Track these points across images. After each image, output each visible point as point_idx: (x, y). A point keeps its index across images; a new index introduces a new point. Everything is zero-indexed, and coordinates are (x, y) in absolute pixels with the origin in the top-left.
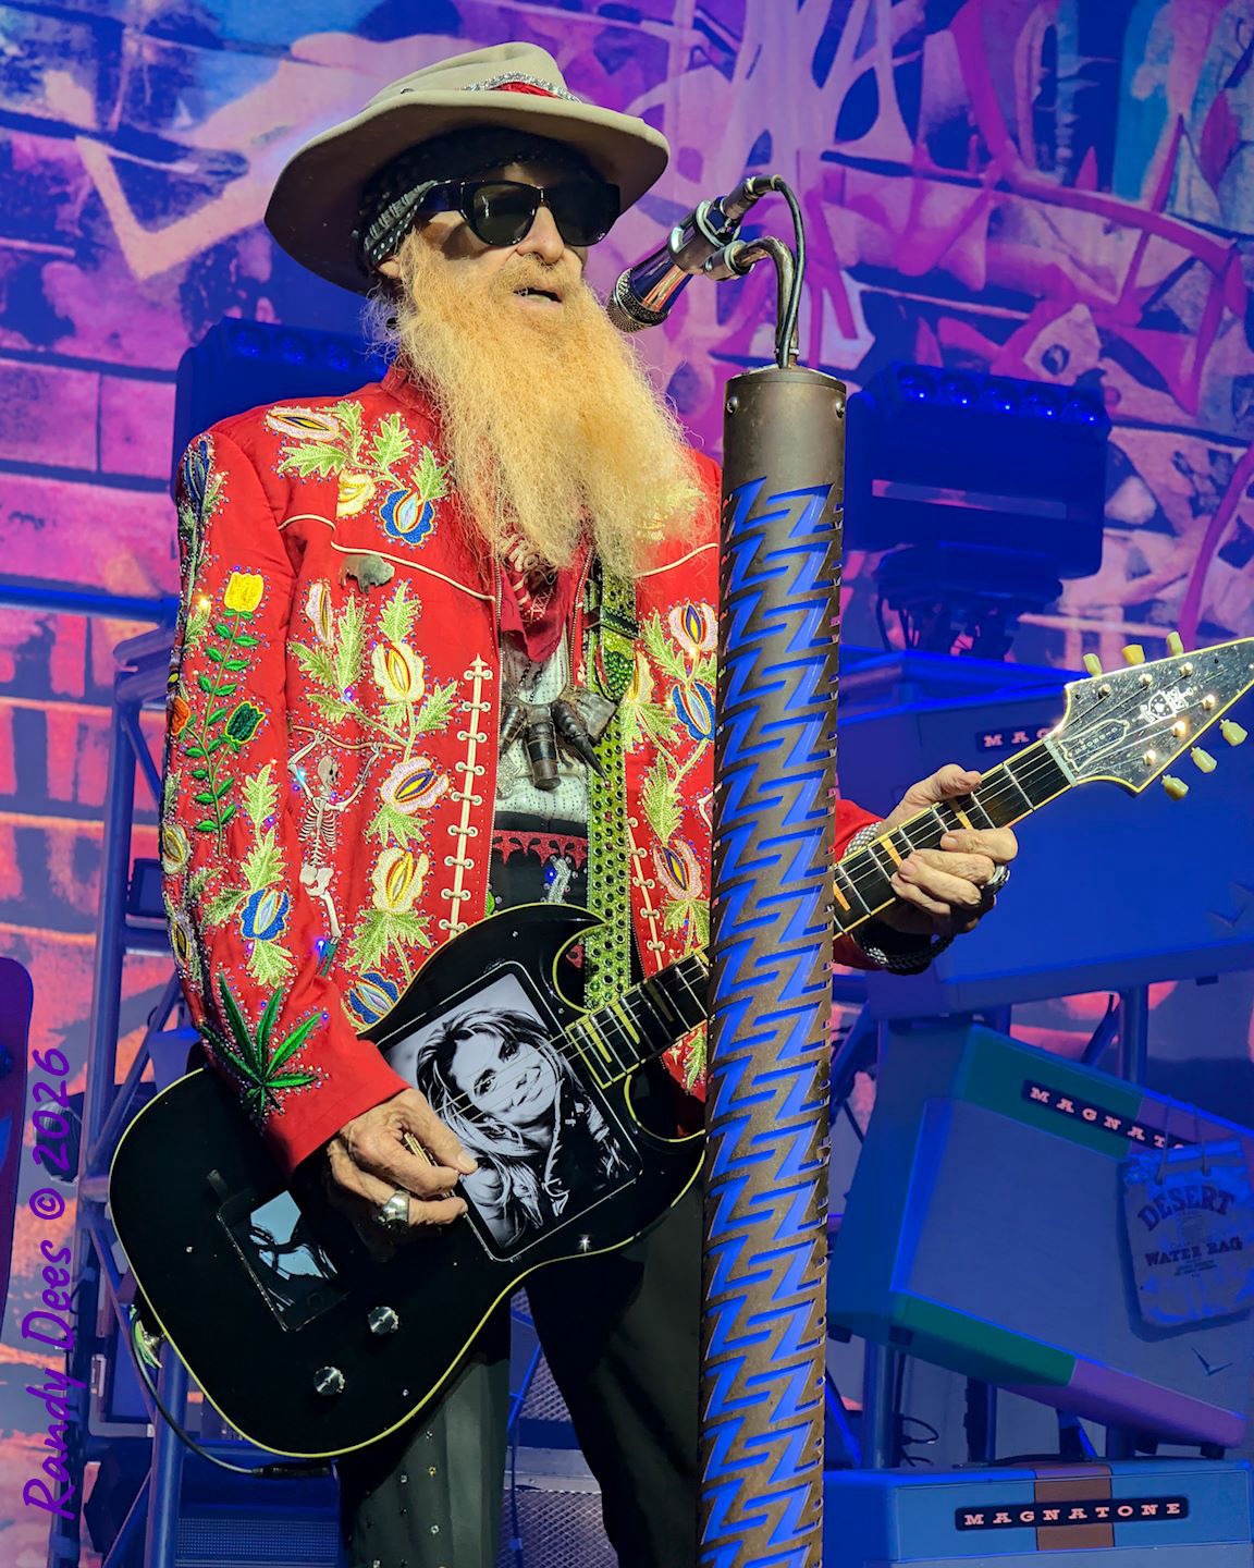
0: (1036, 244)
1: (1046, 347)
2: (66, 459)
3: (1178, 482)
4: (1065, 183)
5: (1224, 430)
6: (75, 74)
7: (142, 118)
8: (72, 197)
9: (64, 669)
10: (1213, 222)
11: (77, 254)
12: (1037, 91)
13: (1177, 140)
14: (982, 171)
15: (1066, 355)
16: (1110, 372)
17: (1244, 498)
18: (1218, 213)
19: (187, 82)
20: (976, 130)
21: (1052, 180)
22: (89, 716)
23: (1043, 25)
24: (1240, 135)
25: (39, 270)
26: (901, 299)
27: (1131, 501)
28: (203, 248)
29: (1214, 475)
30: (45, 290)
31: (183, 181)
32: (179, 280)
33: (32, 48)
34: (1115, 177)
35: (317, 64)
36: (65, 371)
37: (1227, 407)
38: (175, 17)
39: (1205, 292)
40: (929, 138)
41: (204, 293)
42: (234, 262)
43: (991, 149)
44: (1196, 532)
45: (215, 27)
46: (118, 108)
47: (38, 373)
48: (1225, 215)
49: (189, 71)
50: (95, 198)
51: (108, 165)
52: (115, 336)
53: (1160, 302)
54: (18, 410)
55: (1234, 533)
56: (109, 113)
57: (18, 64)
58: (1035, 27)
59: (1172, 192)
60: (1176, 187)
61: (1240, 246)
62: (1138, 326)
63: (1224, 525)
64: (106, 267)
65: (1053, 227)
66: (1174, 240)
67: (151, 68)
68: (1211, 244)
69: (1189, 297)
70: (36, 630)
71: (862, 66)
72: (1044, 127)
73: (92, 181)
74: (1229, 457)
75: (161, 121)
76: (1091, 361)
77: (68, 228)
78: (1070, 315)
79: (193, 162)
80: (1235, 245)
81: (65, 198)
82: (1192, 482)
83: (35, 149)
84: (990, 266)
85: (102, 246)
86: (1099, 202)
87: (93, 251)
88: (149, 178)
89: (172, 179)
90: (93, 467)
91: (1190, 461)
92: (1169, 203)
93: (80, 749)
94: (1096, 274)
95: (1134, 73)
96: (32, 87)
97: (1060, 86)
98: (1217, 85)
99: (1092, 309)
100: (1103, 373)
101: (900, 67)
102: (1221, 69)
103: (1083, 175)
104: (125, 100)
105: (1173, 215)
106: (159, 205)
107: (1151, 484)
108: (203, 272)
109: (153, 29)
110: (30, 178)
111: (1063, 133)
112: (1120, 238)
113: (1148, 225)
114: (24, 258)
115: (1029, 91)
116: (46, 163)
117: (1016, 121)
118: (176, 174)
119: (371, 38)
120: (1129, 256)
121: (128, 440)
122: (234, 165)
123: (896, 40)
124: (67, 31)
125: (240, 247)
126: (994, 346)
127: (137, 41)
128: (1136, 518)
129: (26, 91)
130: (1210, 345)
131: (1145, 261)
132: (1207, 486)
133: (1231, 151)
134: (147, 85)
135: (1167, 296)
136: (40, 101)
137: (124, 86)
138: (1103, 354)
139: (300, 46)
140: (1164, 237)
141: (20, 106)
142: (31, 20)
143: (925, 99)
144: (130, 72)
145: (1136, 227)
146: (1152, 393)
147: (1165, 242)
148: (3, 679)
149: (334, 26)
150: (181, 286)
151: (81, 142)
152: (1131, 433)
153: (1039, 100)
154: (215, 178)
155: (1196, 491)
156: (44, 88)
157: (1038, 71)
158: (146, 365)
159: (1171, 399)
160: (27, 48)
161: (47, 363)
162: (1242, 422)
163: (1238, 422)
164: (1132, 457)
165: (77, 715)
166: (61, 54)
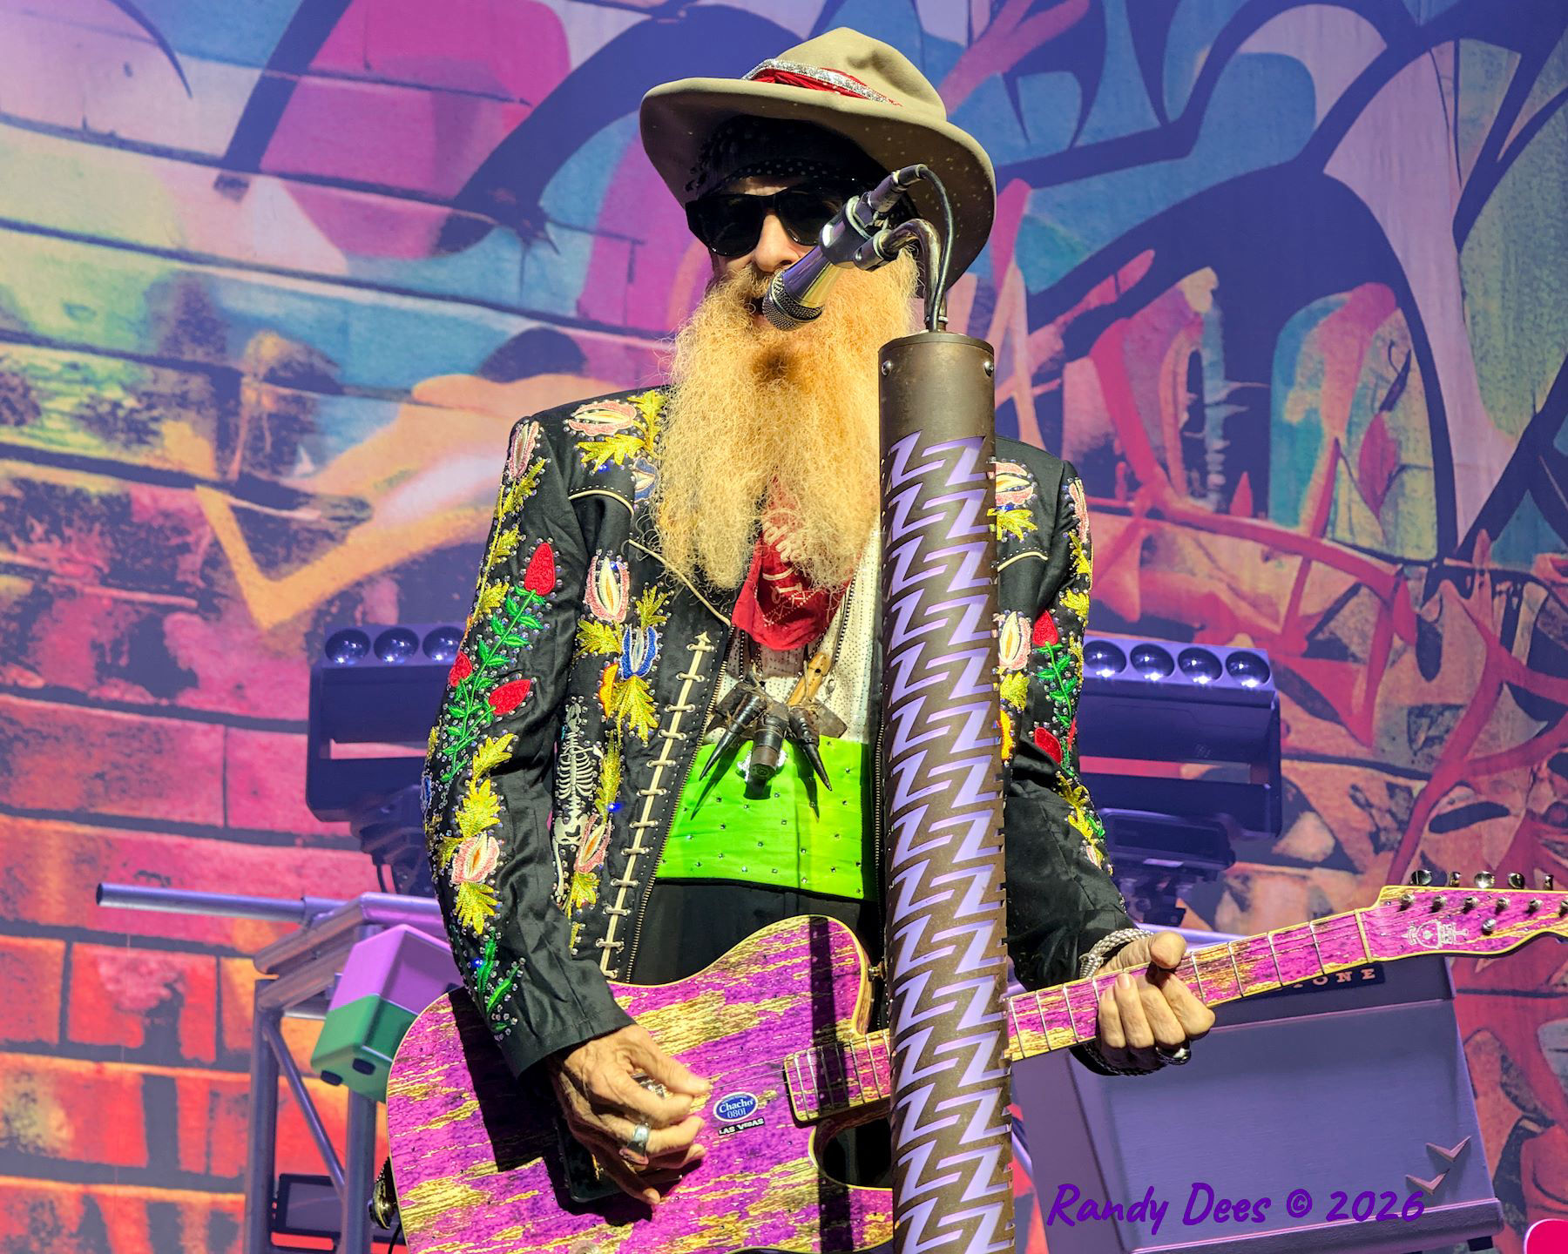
0: (1194, 574)
3: (1355, 814)
4: (1218, 511)
5: (1402, 763)
6: (194, 424)
7: (263, 466)
8: (193, 548)
9: (193, 1032)
10: (1376, 547)
11: (199, 606)
12: (1184, 417)
13: (1334, 464)
14: (1129, 499)
17: (1426, 832)
18: (1380, 538)
19: (307, 429)
20: (1122, 458)
21: (1206, 506)
22: (221, 1083)
23: (1187, 351)
24: (1399, 458)
25: (160, 622)
27: (1308, 837)
28: (328, 596)
29: (1394, 809)
30: (167, 642)
31: (307, 528)
32: (304, 629)
33: (150, 399)
34: (1273, 502)
35: (440, 407)
36: (190, 724)
37: (1403, 739)
38: (295, 365)
39: (1373, 618)
42: (360, 608)
43: (1139, 476)
44: (1379, 866)
45: (334, 373)
46: (238, 456)
47: (161, 726)
48: (1389, 542)
49: (310, 418)
50: (215, 549)
51: (231, 515)
52: (239, 687)
53: (1326, 629)
54: (141, 766)
56: (229, 462)
57: (137, 416)
58: (1178, 353)
59: (1332, 516)
60: (1336, 513)
61: (1406, 571)
62: (1304, 655)
63: (1408, 862)
64: (229, 617)
65: (1209, 555)
66: (1337, 567)
67: (270, 416)
68: (1376, 570)
69: (1355, 623)
70: (164, 992)
71: (1002, 397)
72: (1193, 454)
73: (213, 531)
74: (1409, 790)
75: (281, 468)
77: (190, 578)
79: (315, 508)
80: (1402, 569)
81: (185, 549)
82: (1372, 816)
83: (155, 499)
84: (1144, 595)
85: (224, 596)
86: (1256, 528)
87: (216, 601)
88: (271, 526)
89: (294, 526)
90: (220, 822)
91: (1368, 794)
92: (1329, 528)
93: (212, 1118)
94: (1255, 602)
95: (1285, 398)
96: (150, 438)
97: (1209, 412)
98: (1372, 405)
99: (1255, 637)
101: (1041, 395)
102: (1375, 392)
103: (1237, 500)
104: (245, 448)
105: (1334, 540)
106: (282, 552)
107: (1328, 821)
108: (329, 619)
109: (272, 378)
110: (150, 529)
111: (1214, 459)
112: (1280, 565)
113: (1309, 550)
114: (145, 611)
115: (1176, 417)
116: (166, 515)
117: (1164, 448)
118: (299, 521)
119: (495, 380)
120: (1291, 584)
121: (255, 793)
122: (357, 510)
123: (1034, 369)
124: (186, 382)
125: (365, 593)
127: (256, 389)
128: (1314, 855)
129: (141, 441)
130: (1381, 674)
131: (1307, 588)
132: (1387, 821)
133: (1390, 475)
134: (267, 434)
135: (1332, 624)
136: (158, 452)
137: (244, 434)
139: (419, 388)
140: (1327, 563)
141: (138, 457)
142: (148, 372)
143: (1069, 427)
144: (249, 422)
145: (1296, 553)
146: (1323, 725)
147: (1328, 569)
148: (131, 1045)
149: (456, 369)
150: (306, 635)
151: (201, 492)
152: (1303, 766)
153: (1187, 426)
154: (338, 524)
155: (1377, 826)
156: (163, 439)
157: (1184, 397)
158: (271, 716)
159: (1343, 731)
160: (145, 400)
161: (170, 716)
162: (1419, 754)
163: (1415, 754)
164: (1306, 790)
165: (209, 1082)
166: (180, 405)
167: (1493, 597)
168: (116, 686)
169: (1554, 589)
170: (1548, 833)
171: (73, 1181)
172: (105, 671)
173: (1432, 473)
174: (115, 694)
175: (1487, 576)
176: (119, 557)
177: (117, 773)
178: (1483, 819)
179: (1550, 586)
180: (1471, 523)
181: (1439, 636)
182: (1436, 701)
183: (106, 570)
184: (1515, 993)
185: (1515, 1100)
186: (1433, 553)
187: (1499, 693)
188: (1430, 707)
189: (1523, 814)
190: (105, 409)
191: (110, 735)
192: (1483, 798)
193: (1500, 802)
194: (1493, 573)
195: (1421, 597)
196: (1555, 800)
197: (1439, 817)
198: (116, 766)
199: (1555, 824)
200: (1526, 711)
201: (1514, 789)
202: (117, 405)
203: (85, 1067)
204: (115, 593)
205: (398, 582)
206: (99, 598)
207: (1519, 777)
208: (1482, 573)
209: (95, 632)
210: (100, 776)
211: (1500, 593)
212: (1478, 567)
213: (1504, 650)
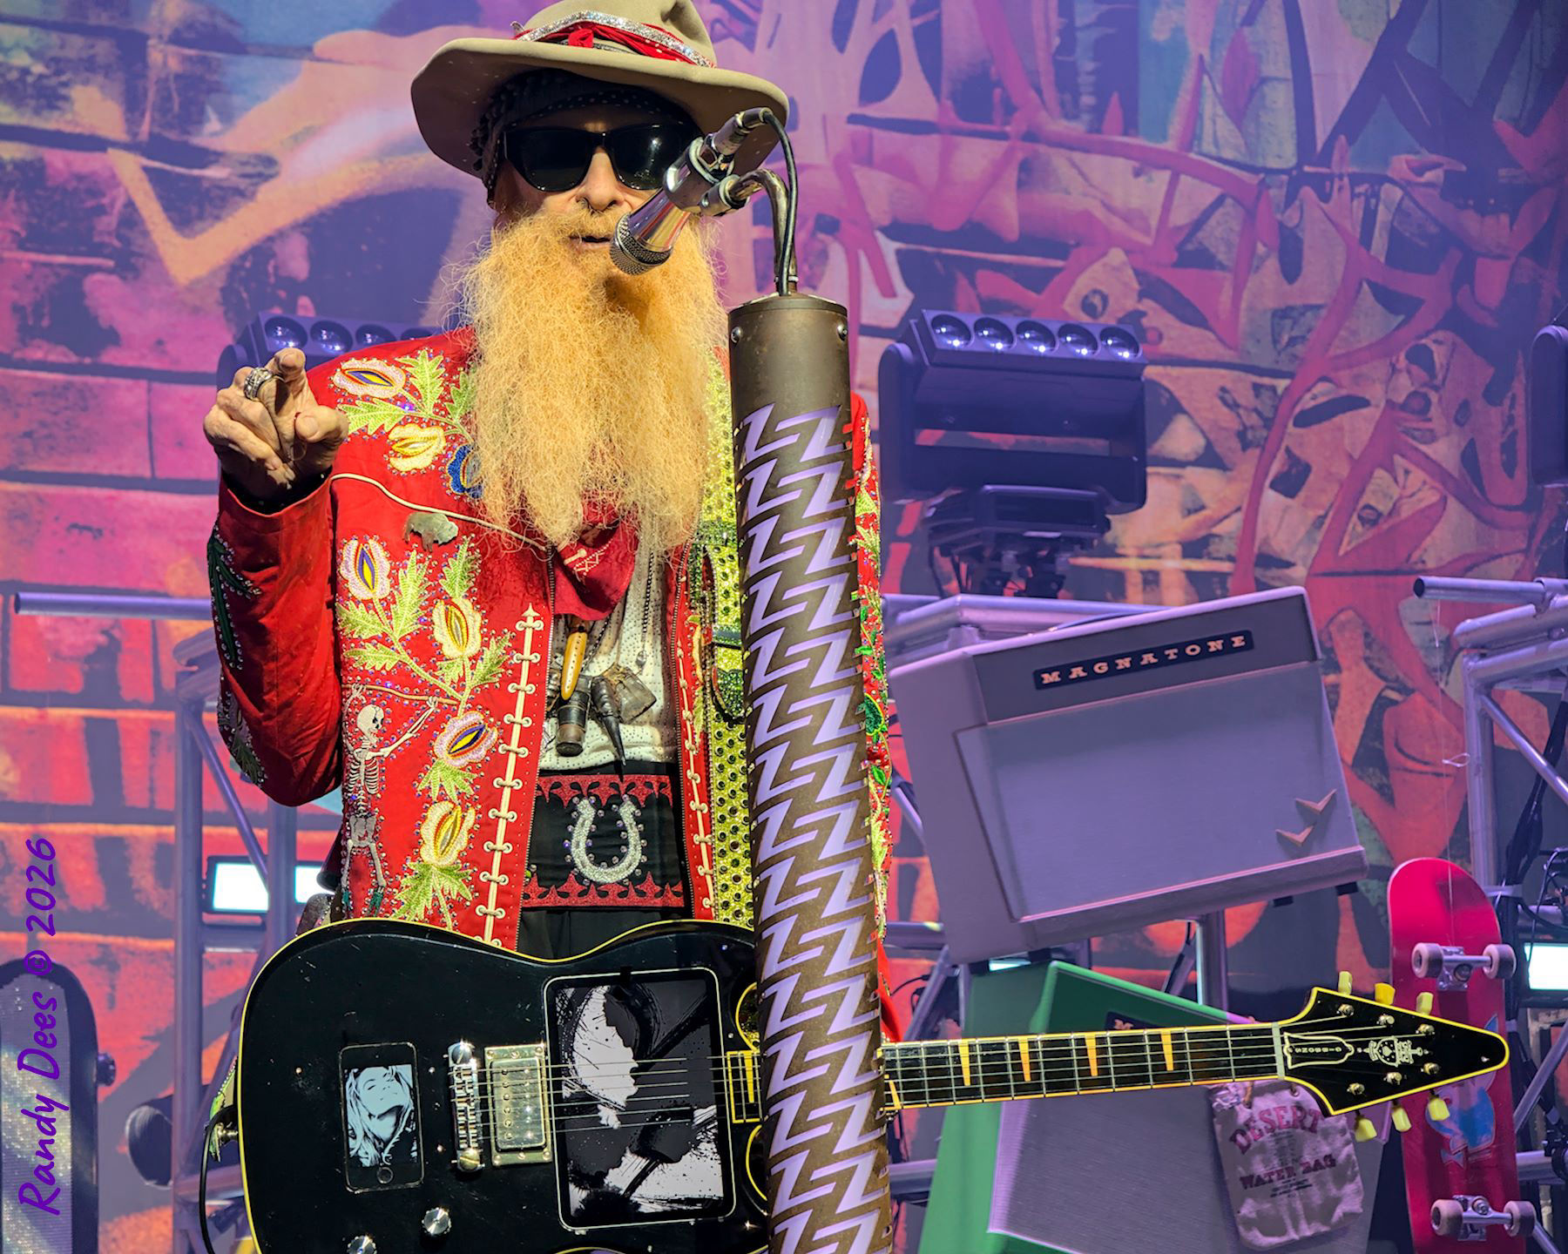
0: (1068, 193)
1: (1084, 293)
2: (120, 467)
3: (1225, 416)
4: (1090, 131)
5: (1267, 363)
6: (102, 88)
7: (170, 126)
8: (108, 209)
9: (132, 675)
10: (1239, 158)
11: (117, 264)
12: (1056, 41)
13: (1199, 81)
14: (1007, 123)
15: (1105, 299)
16: (1150, 313)
17: (1291, 428)
18: (1243, 149)
19: (215, 88)
20: (999, 83)
21: (1077, 128)
22: (157, 721)
24: (1260, 70)
25: (79, 283)
26: (939, 256)
27: (1181, 438)
28: (241, 251)
29: (1259, 407)
30: (87, 302)
31: (217, 185)
32: (219, 284)
33: (58, 65)
34: (1142, 121)
35: (340, 62)
36: (113, 381)
37: (1268, 340)
38: (198, 26)
39: (1237, 228)
40: (953, 96)
41: (245, 295)
42: (272, 263)
43: (1015, 101)
44: (1247, 465)
45: (237, 33)
46: (148, 118)
47: (86, 384)
48: (1251, 153)
49: (216, 77)
50: (130, 209)
51: (143, 175)
52: (160, 343)
53: (1195, 240)
54: (67, 423)
55: (1283, 465)
56: (139, 123)
57: (45, 82)
59: (1198, 131)
60: (1202, 127)
61: (1268, 180)
62: (1175, 265)
63: (1274, 457)
64: (147, 275)
65: (1082, 173)
66: (1203, 179)
67: (178, 77)
68: (1240, 181)
69: (1221, 233)
70: (102, 639)
71: (881, 29)
72: (1066, 79)
73: (126, 191)
74: (1273, 389)
75: (191, 128)
76: (1131, 304)
77: (106, 239)
78: (1105, 260)
79: (224, 166)
80: (1264, 179)
81: (101, 211)
82: (1239, 416)
83: (68, 163)
84: (1022, 216)
85: (141, 255)
86: (1127, 145)
87: (133, 260)
88: (183, 185)
90: (147, 474)
91: (1236, 396)
92: (1196, 142)
93: (154, 756)
94: (1128, 217)
95: (1151, 17)
96: (60, 104)
97: (1080, 35)
98: (1234, 24)
99: (1127, 252)
100: (1143, 314)
101: (920, 26)
102: (1236, 8)
103: (1109, 121)
104: (154, 109)
105: (1201, 154)
106: (195, 210)
107: (1200, 422)
108: (243, 273)
109: (177, 39)
110: (65, 192)
111: (1085, 81)
112: (1151, 180)
113: (1177, 166)
114: (64, 272)
115: (1048, 42)
116: (80, 178)
117: (1037, 72)
118: (210, 179)
119: (393, 34)
120: (1161, 198)
121: (180, 444)
122: (264, 166)
123: (913, 2)
124: (92, 46)
125: (276, 248)
126: (1033, 295)
127: (161, 51)
128: (1186, 455)
129: (52, 107)
130: (1246, 280)
131: (1177, 200)
132: (1254, 419)
133: (1252, 88)
134: (175, 95)
135: (1200, 235)
136: (69, 117)
137: (152, 95)
138: (1142, 295)
139: (321, 45)
140: (1195, 176)
141: (50, 122)
142: (54, 38)
143: (946, 57)
144: (157, 82)
145: (1165, 168)
146: (1193, 330)
147: (1196, 182)
148: (72, 690)
149: (353, 25)
150: (223, 290)
151: (114, 155)
152: (1175, 371)
153: (1059, 50)
154: (247, 181)
155: (1244, 425)
156: (73, 104)
157: (1056, 21)
158: (192, 369)
159: (1211, 335)
160: (53, 65)
161: (94, 374)
162: (1283, 355)
163: (1279, 353)
164: (1177, 394)
165: (148, 721)
166: (87, 70)
167: (1352, 200)
168: (39, 347)
169: (1409, 189)
170: (1406, 420)
171: (22, 821)
172: (27, 334)
173: (1291, 85)
174: (38, 355)
175: (1346, 180)
176: (35, 221)
177: (45, 431)
178: (1344, 411)
179: (1405, 185)
180: (1329, 128)
181: (1299, 241)
182: (1298, 302)
183: (24, 234)
184: (1377, 573)
185: (1377, 672)
186: (1293, 161)
187: (1358, 292)
188: (1292, 308)
189: (1383, 404)
190: (14, 75)
191: (36, 395)
192: (1344, 392)
193: (1361, 395)
194: (1352, 176)
195: (1282, 205)
196: (1412, 389)
197: (1302, 412)
198: (43, 424)
199: (1413, 412)
200: (1383, 305)
201: (1374, 381)
202: (25, 71)
203: (28, 713)
204: (33, 256)
205: (308, 236)
206: (19, 262)
207: (1379, 369)
208: (1341, 177)
209: (15, 295)
210: (28, 435)
211: (1359, 195)
212: (1336, 170)
213: (1363, 251)
